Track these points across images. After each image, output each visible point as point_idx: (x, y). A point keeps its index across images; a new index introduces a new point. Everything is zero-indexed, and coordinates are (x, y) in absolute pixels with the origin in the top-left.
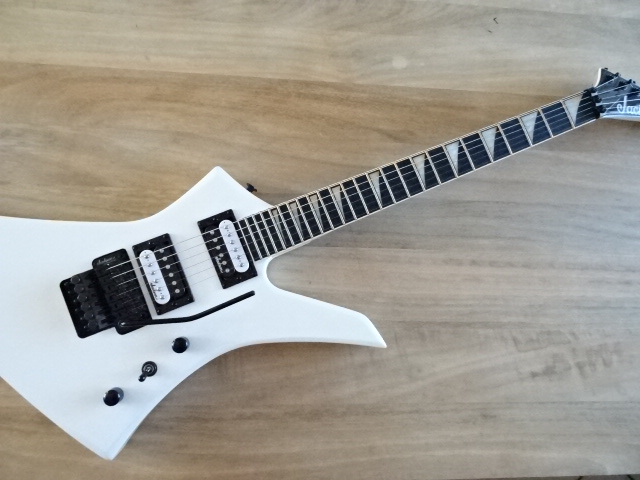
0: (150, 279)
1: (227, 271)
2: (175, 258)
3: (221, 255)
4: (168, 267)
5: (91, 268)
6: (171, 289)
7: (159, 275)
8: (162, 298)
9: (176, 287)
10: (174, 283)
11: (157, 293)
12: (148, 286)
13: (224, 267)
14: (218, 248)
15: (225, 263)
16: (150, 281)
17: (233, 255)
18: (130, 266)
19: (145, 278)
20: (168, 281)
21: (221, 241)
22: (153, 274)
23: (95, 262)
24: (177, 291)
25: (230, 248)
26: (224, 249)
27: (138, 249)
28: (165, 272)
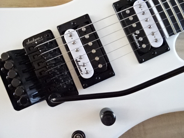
0: (75, 56)
1: (144, 46)
2: (95, 36)
3: (138, 32)
4: (90, 44)
5: (21, 47)
6: (94, 64)
7: (83, 52)
8: (87, 73)
9: (99, 62)
10: (97, 59)
11: (82, 68)
12: (73, 62)
13: (141, 43)
14: (134, 25)
15: (141, 39)
16: (74, 57)
17: (147, 32)
18: (55, 43)
19: (70, 54)
20: (91, 57)
21: (136, 19)
22: (77, 51)
23: (25, 43)
24: (100, 66)
25: (144, 25)
26: (139, 26)
27: (62, 29)
28: (87, 49)
